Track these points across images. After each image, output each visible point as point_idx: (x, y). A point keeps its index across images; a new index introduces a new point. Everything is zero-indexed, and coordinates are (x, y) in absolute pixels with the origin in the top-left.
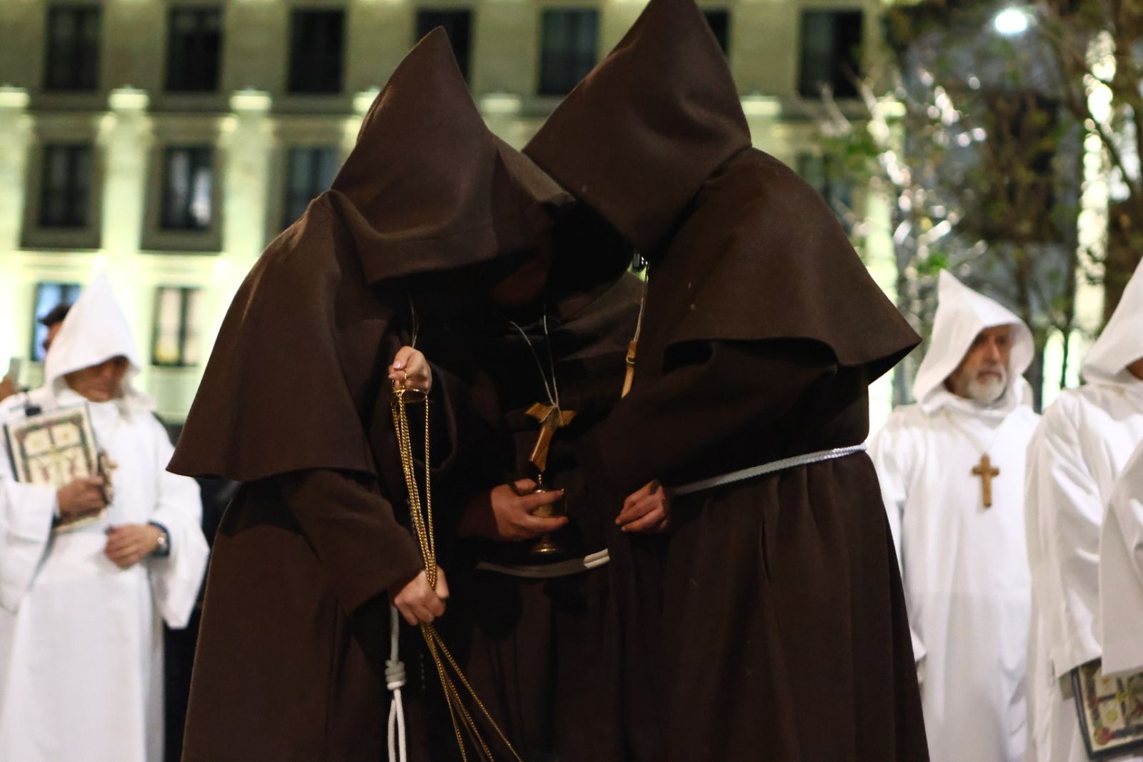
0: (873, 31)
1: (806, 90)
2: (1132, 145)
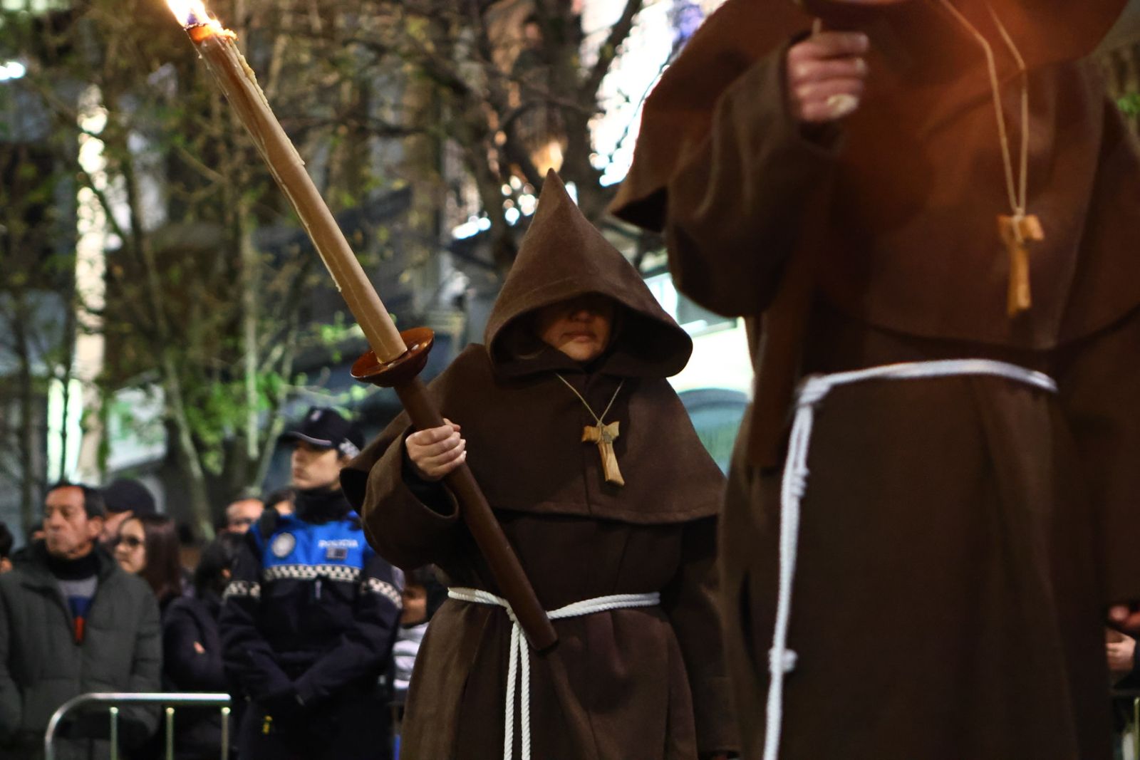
2: (123, 196)
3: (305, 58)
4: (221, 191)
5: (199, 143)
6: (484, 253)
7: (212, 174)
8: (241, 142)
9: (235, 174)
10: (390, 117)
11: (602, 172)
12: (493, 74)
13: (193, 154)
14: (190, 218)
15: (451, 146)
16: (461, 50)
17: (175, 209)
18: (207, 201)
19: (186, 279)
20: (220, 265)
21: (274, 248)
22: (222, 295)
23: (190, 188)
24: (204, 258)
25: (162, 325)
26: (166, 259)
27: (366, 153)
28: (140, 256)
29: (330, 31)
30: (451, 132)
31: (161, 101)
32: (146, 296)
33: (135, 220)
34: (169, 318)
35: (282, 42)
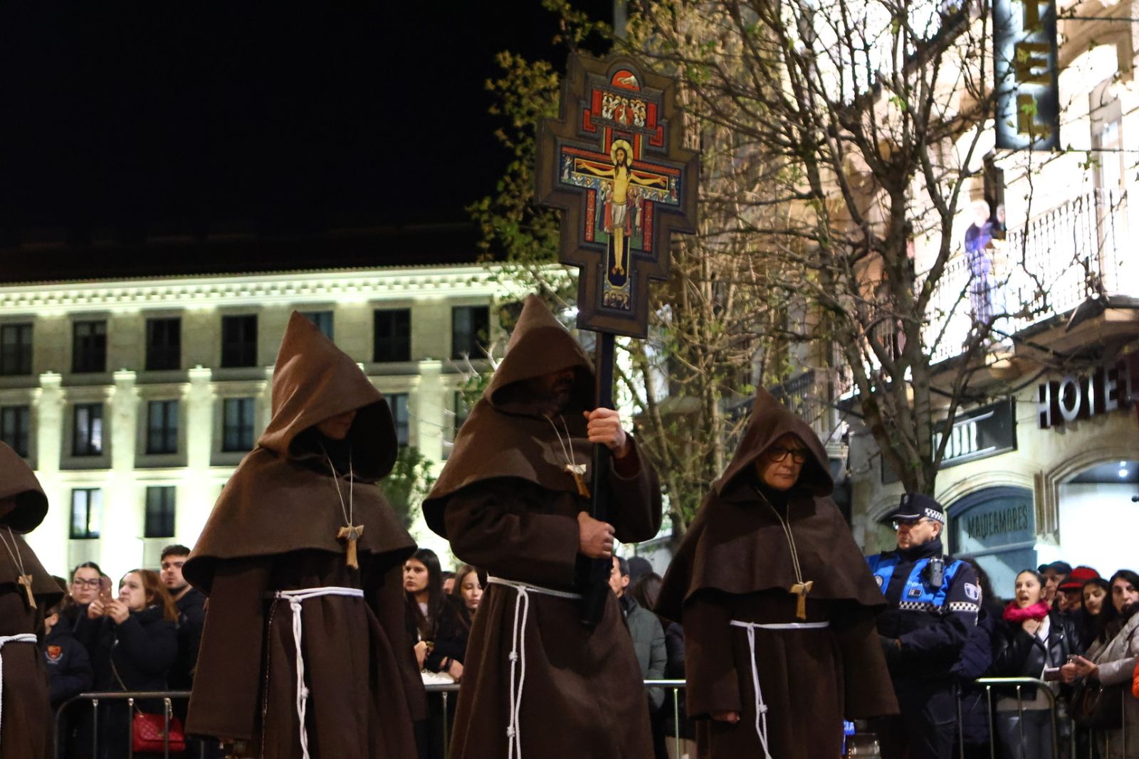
0: (494, 321)
1: (456, 356)
2: (643, 383)
3: (747, 297)
4: (700, 377)
5: (685, 350)
6: (858, 409)
7: (695, 368)
8: (709, 347)
9: (708, 367)
10: (799, 330)
11: (929, 358)
12: (860, 302)
13: (683, 356)
14: (682, 394)
15: (836, 345)
16: (839, 288)
17: (673, 389)
18: (692, 383)
19: (681, 430)
20: (701, 421)
21: (733, 411)
22: (703, 440)
23: (681, 377)
24: (691, 417)
25: (667, 457)
26: (669, 418)
27: (786, 351)
28: (653, 418)
29: (761, 281)
30: (835, 338)
31: (664, 325)
32: (658, 440)
33: (649, 398)
34: (671, 455)
35: (733, 287)
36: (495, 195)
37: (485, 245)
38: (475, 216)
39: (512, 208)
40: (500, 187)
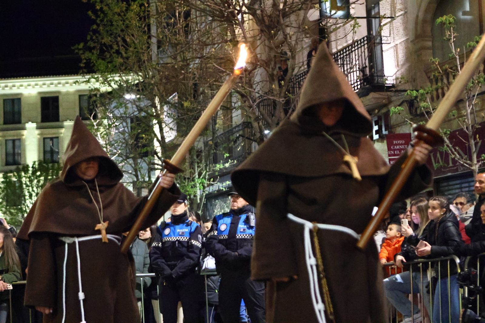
36: (86, 42)
37: (82, 65)
38: (76, 51)
39: (94, 48)
40: (89, 38)
